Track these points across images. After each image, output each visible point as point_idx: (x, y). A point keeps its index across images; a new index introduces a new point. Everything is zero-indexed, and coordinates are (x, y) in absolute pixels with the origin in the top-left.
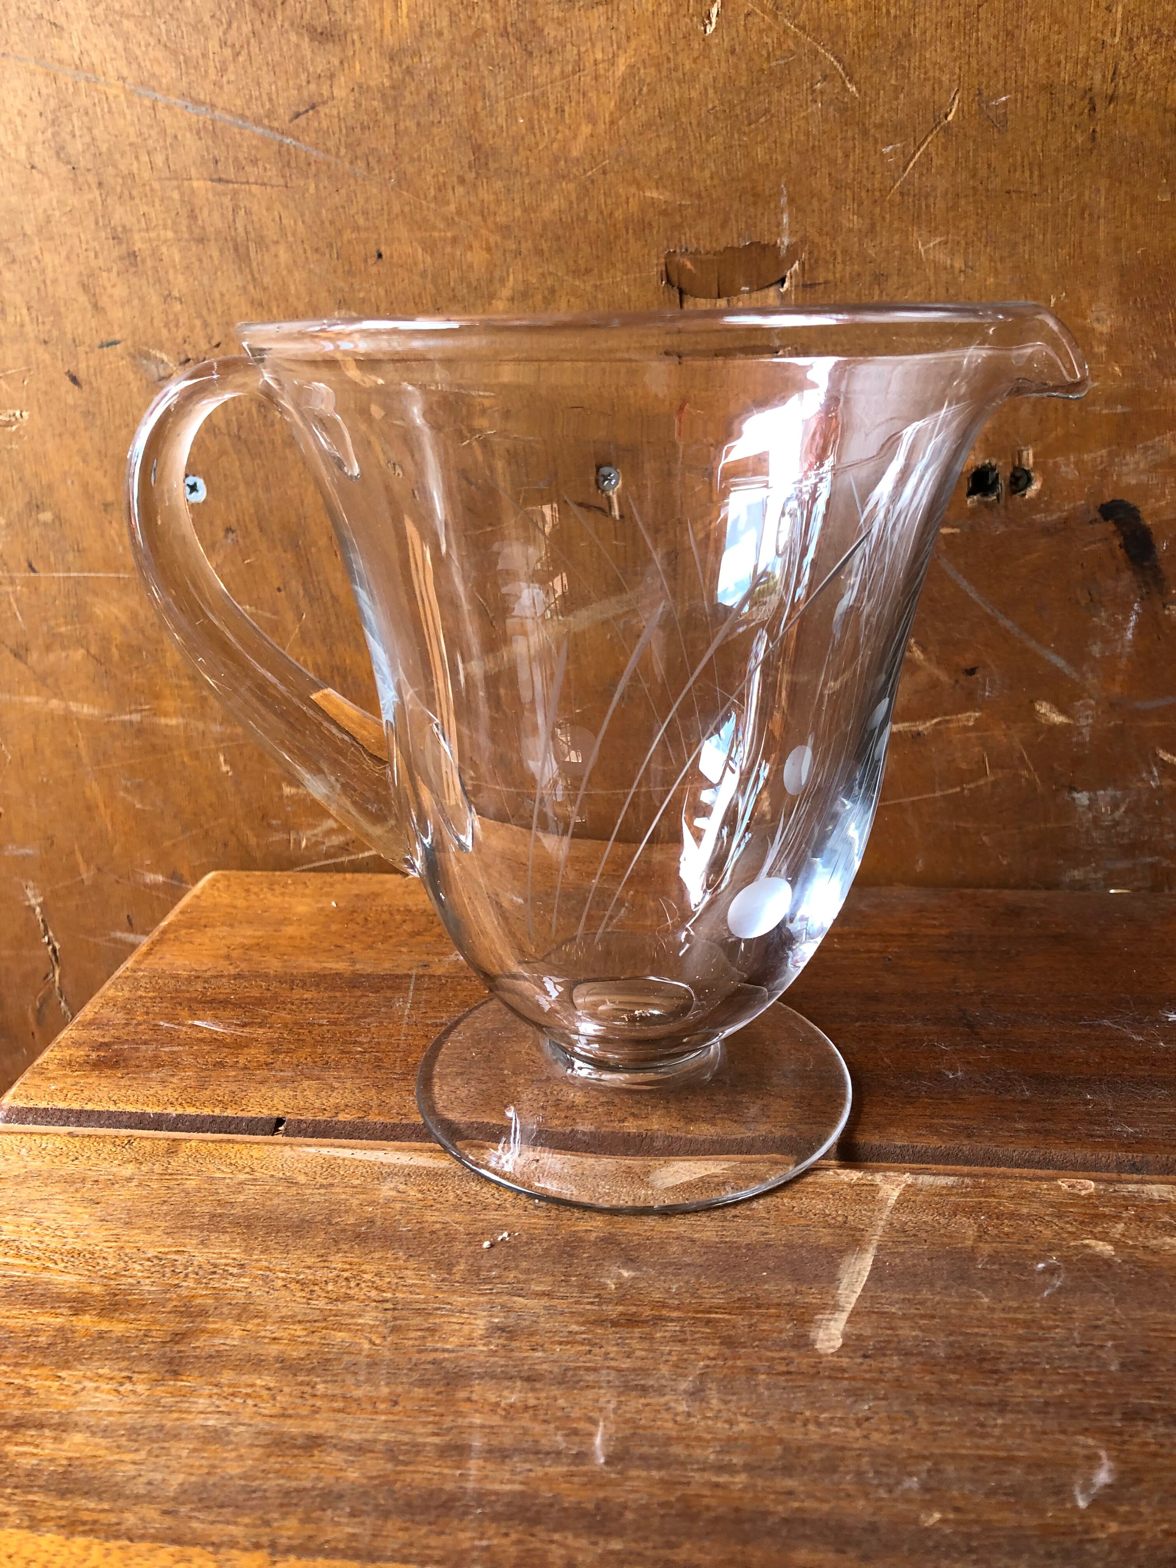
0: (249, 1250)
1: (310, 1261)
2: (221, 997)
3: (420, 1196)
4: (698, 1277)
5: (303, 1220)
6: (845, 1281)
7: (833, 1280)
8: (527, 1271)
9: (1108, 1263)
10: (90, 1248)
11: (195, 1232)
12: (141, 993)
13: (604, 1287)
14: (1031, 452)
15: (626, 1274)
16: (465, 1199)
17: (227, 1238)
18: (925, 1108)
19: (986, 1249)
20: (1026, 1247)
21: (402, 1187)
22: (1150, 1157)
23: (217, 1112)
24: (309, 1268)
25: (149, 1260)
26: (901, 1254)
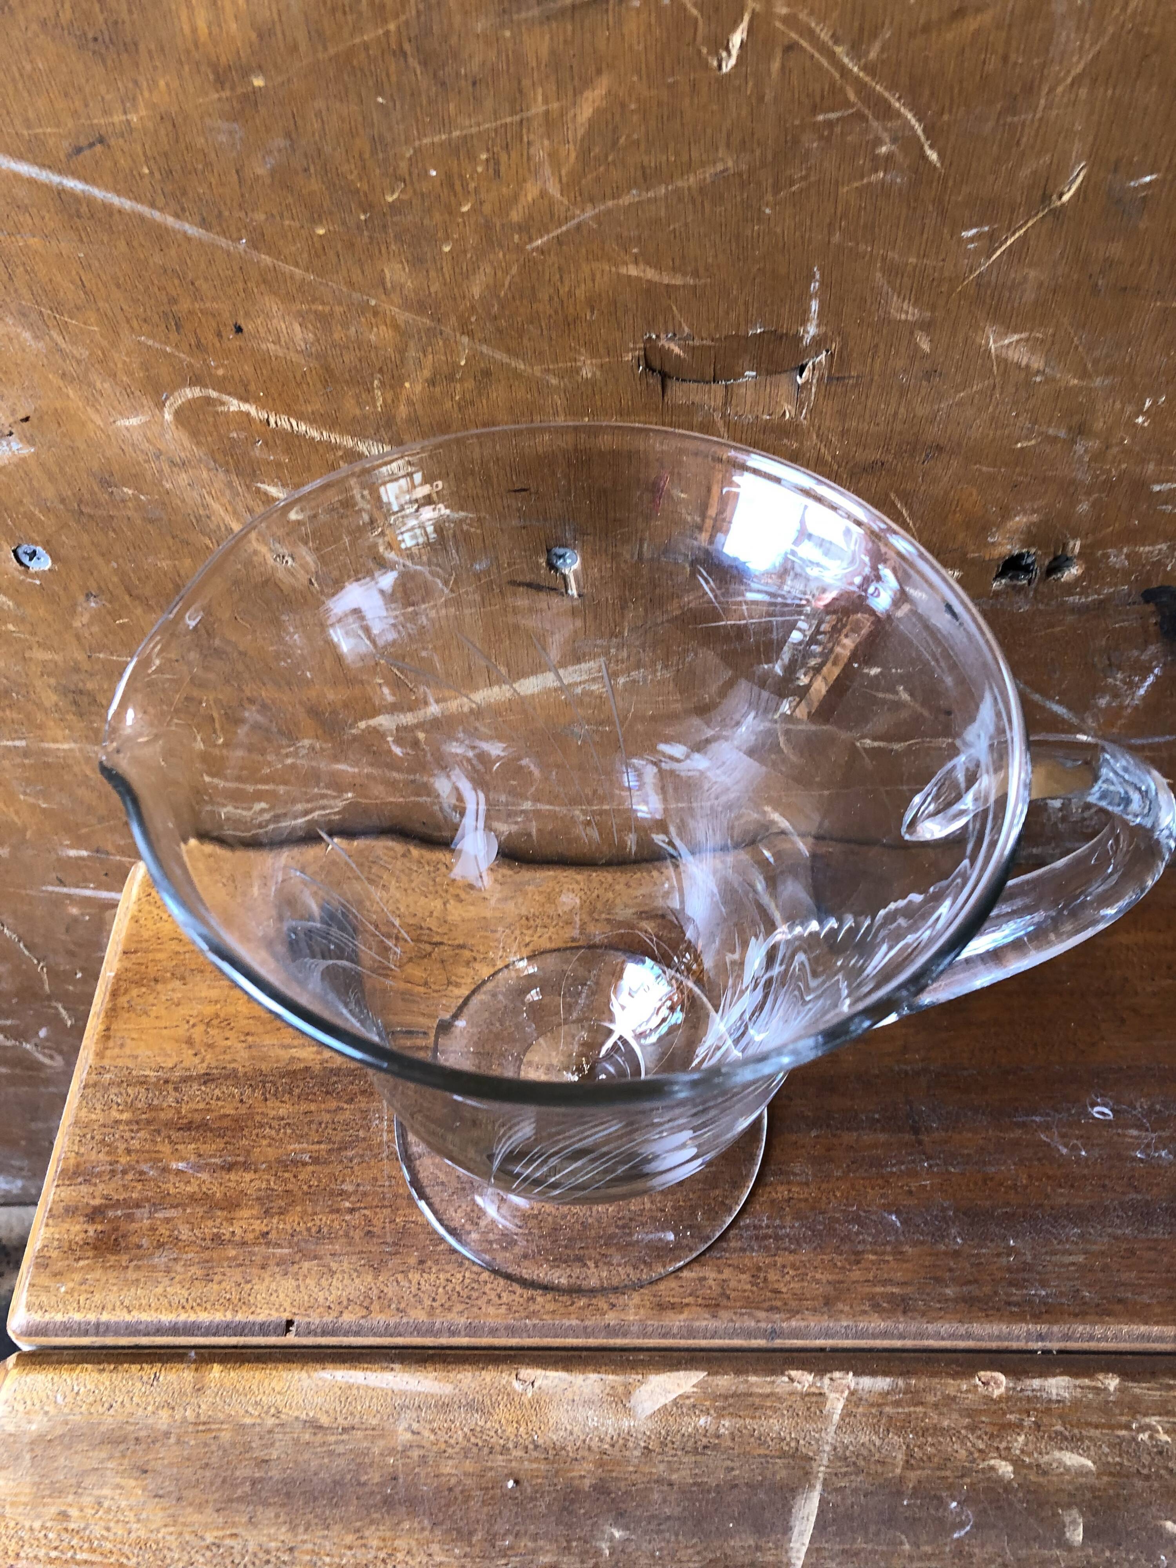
0: (293, 1528)
1: (349, 1539)
2: (198, 1117)
3: (432, 1437)
4: (677, 1535)
5: (335, 1482)
6: (796, 1531)
7: (787, 1529)
8: (535, 1537)
9: (1007, 1487)
10: (153, 1536)
11: (242, 1507)
12: (115, 1114)
13: (598, 1553)
14: (1078, 543)
15: (617, 1534)
16: (473, 1440)
17: (271, 1513)
18: (868, 1270)
19: (913, 1476)
20: (943, 1473)
21: (415, 1426)
22: (1055, 1328)
23: (229, 1316)
24: (350, 1548)
25: (208, 1548)
26: (842, 1489)
